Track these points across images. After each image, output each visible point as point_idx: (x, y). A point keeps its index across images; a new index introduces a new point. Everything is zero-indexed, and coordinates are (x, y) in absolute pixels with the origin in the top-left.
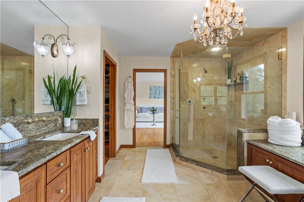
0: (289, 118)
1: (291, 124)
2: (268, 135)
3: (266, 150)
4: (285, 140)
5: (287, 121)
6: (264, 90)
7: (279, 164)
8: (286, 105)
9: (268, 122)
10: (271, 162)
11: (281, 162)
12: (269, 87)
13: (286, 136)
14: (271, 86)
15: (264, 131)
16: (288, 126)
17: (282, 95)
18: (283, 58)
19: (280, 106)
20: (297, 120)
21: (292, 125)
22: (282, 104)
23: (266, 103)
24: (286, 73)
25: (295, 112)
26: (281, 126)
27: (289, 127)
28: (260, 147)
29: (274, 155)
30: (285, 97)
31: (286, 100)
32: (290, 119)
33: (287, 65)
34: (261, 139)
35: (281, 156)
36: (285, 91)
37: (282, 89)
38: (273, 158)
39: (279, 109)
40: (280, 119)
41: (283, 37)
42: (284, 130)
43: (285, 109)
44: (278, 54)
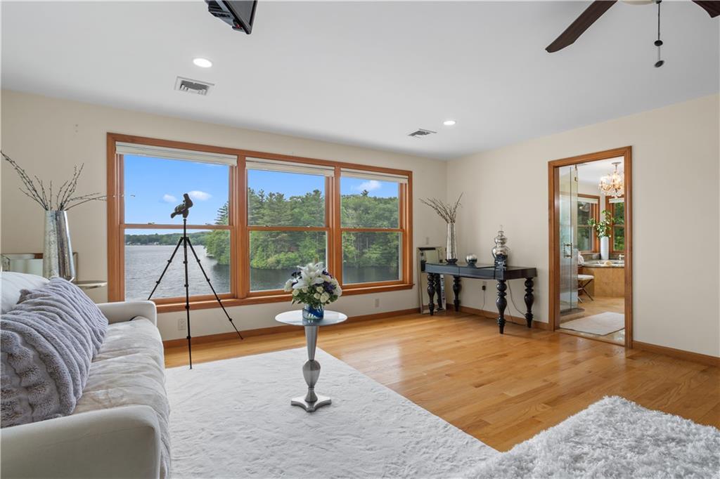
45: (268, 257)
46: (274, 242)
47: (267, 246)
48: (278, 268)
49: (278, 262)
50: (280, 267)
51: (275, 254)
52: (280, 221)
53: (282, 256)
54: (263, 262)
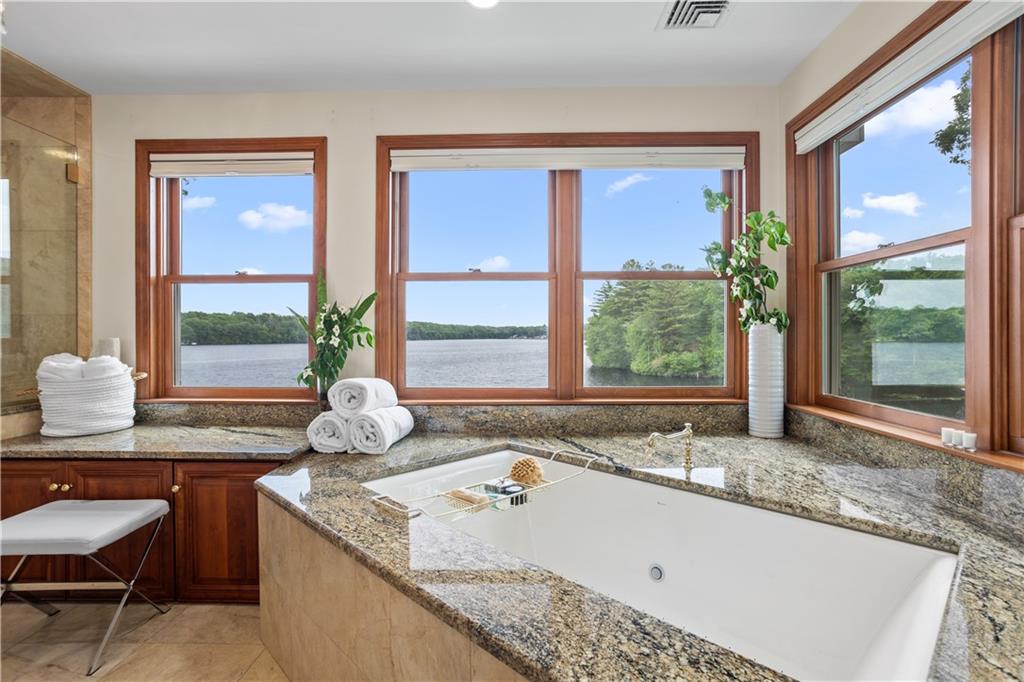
0: (105, 354)
1: (112, 368)
2: (41, 414)
3: (47, 456)
4: (99, 417)
5: (103, 361)
6: (12, 271)
7: (93, 482)
8: (89, 322)
9: (40, 372)
10: (66, 487)
11: (97, 475)
12: (33, 264)
13: (102, 406)
14: (39, 260)
15: (25, 408)
16: (106, 375)
17: (79, 291)
18: (81, 181)
19: (73, 325)
20: (123, 359)
21: (113, 374)
22: (80, 318)
23: (21, 316)
24: (89, 226)
25: (118, 339)
26: (86, 379)
27: (109, 377)
28: (24, 456)
29: (75, 463)
30: (88, 296)
31: (89, 307)
32: (109, 357)
33: (91, 204)
34: (13, 436)
35: (96, 456)
36: (88, 280)
37: (77, 273)
38: (72, 472)
39: (68, 335)
40: (78, 361)
41: (77, 116)
42: (94, 387)
43: (88, 333)
44: (67, 165)
45: (653, 358)
46: (662, 336)
47: (652, 342)
48: (665, 374)
49: (667, 366)
50: (669, 372)
51: (662, 354)
52: (672, 306)
53: (673, 358)
54: (646, 366)
